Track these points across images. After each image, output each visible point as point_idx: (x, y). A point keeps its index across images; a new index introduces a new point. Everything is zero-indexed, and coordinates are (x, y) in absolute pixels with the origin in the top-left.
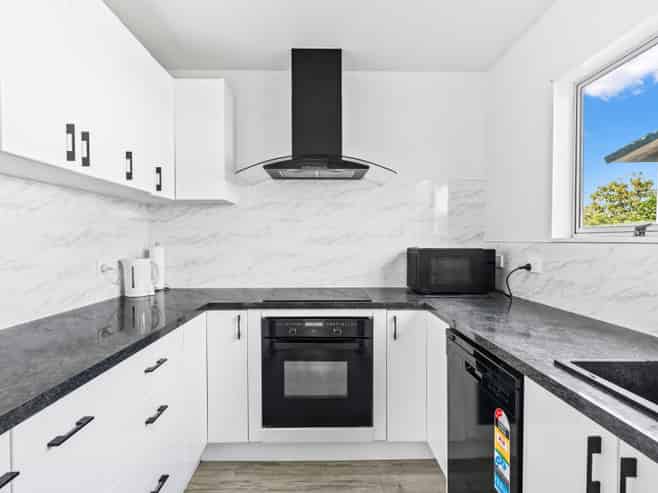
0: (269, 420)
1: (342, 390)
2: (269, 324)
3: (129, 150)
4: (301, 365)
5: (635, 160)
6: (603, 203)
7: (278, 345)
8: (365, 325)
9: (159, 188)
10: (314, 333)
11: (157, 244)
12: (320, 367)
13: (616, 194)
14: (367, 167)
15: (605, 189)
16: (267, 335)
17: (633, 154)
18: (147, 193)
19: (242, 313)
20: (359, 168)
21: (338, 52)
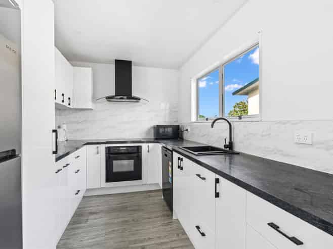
0: (108, 180)
1: (132, 169)
2: (108, 149)
3: (63, 93)
4: (119, 162)
5: (241, 94)
6: (237, 109)
7: (111, 156)
8: (139, 148)
9: (69, 104)
10: (123, 151)
11: (64, 124)
12: (125, 162)
13: (242, 106)
14: (139, 99)
15: (238, 104)
16: (107, 152)
17: (240, 92)
18: (66, 106)
19: (99, 145)
20: (138, 99)
21: (130, 62)
